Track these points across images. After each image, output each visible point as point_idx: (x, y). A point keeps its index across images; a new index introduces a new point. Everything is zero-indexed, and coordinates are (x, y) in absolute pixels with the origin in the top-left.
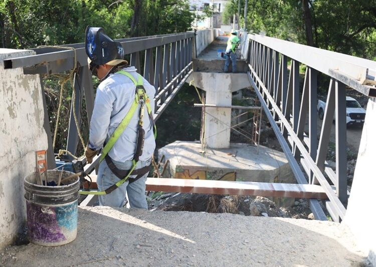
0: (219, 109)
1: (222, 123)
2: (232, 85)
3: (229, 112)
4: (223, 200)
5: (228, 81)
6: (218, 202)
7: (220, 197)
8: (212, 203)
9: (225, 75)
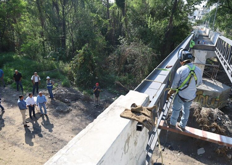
2: (207, 56)
3: (203, 66)
4: (202, 111)
5: (206, 54)
6: (200, 111)
7: (201, 109)
8: (197, 112)
9: (205, 51)
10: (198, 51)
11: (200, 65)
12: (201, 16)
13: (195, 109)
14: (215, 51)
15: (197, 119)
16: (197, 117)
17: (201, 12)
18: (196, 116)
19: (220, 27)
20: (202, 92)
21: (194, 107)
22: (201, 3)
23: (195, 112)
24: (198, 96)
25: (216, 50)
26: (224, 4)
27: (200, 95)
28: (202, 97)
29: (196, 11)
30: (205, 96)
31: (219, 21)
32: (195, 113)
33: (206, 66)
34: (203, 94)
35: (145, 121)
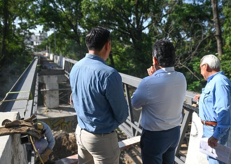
0: (53, 91)
1: (55, 97)
2: (58, 81)
3: (57, 92)
4: (69, 137)
5: (56, 79)
6: (68, 138)
7: (68, 135)
8: (65, 140)
9: (54, 76)
10: (47, 76)
11: (54, 92)
12: (40, 41)
13: (62, 138)
14: (66, 75)
15: (68, 148)
16: (67, 145)
17: (38, 38)
18: (65, 144)
19: (62, 52)
20: (63, 119)
21: (60, 136)
22: (36, 27)
23: (64, 140)
24: (61, 125)
25: (65, 73)
26: (60, 29)
27: (62, 123)
28: (65, 124)
29: (33, 36)
30: (68, 123)
31: (60, 46)
32: (63, 142)
33: (60, 91)
34: (65, 122)
35: (28, 130)
